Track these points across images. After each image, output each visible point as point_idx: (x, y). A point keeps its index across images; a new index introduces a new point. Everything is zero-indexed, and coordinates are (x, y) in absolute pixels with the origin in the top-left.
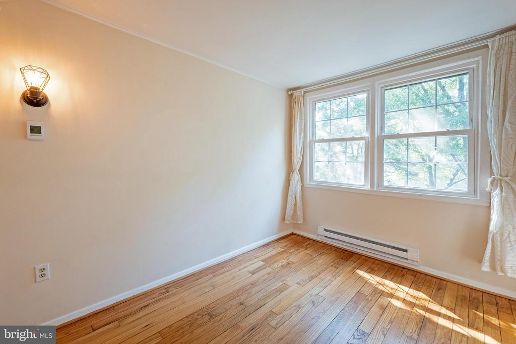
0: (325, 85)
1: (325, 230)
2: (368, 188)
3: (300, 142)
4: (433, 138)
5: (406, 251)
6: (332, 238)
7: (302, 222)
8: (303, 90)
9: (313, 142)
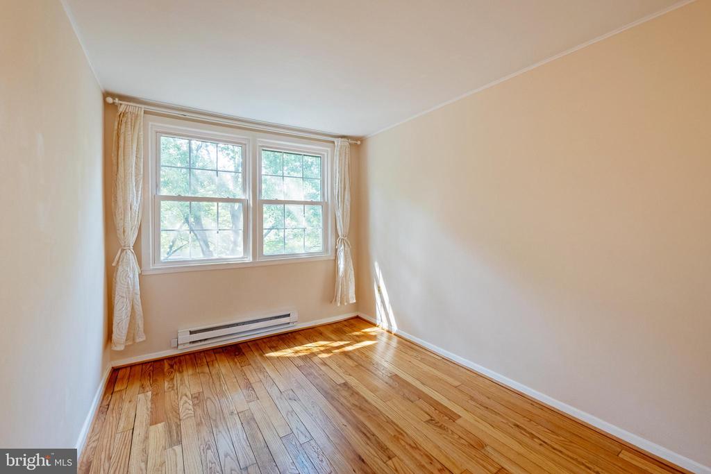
0: (189, 115)
1: (191, 333)
2: (249, 259)
3: (137, 196)
4: (302, 207)
5: (289, 315)
6: (201, 341)
7: (144, 339)
8: (143, 106)
9: (157, 199)
